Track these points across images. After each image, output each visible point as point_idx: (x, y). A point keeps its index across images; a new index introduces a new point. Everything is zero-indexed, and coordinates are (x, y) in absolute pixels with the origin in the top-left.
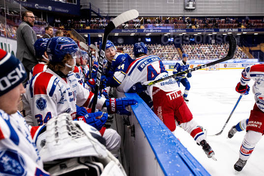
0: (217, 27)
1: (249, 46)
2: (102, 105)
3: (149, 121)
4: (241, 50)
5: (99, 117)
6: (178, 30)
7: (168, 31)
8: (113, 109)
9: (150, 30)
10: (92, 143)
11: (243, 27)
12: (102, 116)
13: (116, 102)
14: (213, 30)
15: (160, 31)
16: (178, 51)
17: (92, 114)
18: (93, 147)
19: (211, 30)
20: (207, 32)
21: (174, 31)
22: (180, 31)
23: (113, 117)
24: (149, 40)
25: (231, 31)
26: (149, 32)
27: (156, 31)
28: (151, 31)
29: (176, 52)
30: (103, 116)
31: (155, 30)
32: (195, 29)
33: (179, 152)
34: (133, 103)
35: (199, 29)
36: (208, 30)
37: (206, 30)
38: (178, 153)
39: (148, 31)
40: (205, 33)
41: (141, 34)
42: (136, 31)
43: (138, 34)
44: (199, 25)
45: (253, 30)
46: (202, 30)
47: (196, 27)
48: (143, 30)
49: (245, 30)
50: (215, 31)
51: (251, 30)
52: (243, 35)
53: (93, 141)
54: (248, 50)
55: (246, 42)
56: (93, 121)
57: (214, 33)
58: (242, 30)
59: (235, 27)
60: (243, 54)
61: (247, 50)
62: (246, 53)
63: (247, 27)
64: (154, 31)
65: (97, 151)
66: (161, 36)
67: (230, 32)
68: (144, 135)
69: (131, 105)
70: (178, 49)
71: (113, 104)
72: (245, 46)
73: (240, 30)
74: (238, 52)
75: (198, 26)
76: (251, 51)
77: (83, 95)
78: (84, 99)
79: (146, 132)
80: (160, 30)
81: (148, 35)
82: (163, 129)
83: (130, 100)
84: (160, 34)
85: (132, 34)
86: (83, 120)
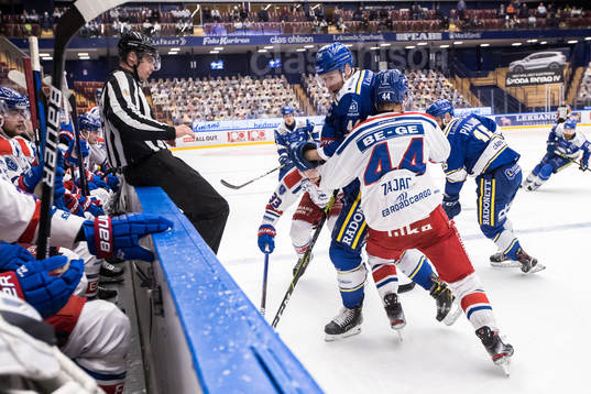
0: (391, 28)
1: (468, 76)
2: (74, 235)
3: (191, 271)
4: (451, 85)
5: (59, 271)
6: (293, 39)
7: (267, 40)
8: (105, 246)
9: (219, 38)
11: (452, 27)
12: (66, 267)
13: (113, 227)
14: (381, 37)
15: (247, 41)
16: (296, 92)
17: (39, 262)
18: (9, 349)
19: (376, 38)
20: (366, 41)
21: (284, 40)
22: (299, 39)
24: (220, 66)
25: (425, 38)
26: (218, 45)
27: (237, 41)
28: (223, 41)
29: (290, 96)
30: (70, 267)
31: (232, 37)
32: (337, 35)
33: (255, 345)
34: (159, 227)
35: (346, 35)
36: (368, 38)
37: (363, 38)
38: (252, 348)
39: (214, 41)
40: (360, 45)
41: (198, 49)
42: (184, 42)
43: (188, 49)
44: (346, 25)
45: (478, 35)
46: (355, 38)
47: (339, 28)
48: (202, 38)
49: (458, 36)
50: (387, 40)
51: (473, 36)
52: (453, 50)
53: (8, 333)
54: (466, 86)
55: (463, 65)
56: (40, 281)
57: (384, 45)
58: (452, 37)
59: (435, 29)
60: (455, 96)
61: (464, 85)
62: (462, 93)
63: (463, 29)
64: (231, 41)
65: (23, 360)
66: (249, 54)
67: (423, 40)
68: (173, 309)
69: (153, 233)
70: (297, 86)
71: (104, 232)
72: (461, 77)
73: (446, 37)
74: (444, 92)
75: (343, 26)
76: (473, 88)
77: (17, 213)
78: (21, 223)
79: (178, 301)
80: (245, 37)
81: (216, 51)
82: (226, 289)
83: (153, 221)
84: (243, 49)
85: (174, 51)
86: (9, 281)
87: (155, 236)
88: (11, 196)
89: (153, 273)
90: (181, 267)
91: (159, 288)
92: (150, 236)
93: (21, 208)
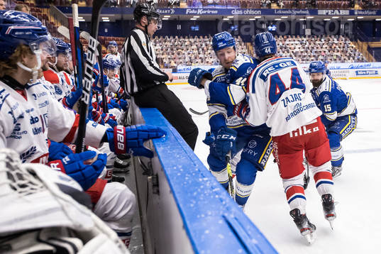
0: (315, 6)
1: (367, 41)
2: (100, 138)
3: (180, 165)
4: (354, 46)
5: (91, 161)
6: (247, 12)
7: (229, 12)
8: (121, 146)
9: (197, 10)
10: (59, 203)
11: (357, 6)
12: (95, 159)
13: (126, 133)
14: (307, 12)
15: (216, 12)
16: (248, 48)
17: (77, 154)
18: (63, 209)
19: (304, 12)
20: (297, 14)
21: (241, 12)
22: (251, 12)
23: (128, 165)
24: (197, 29)
25: (338, 13)
26: (196, 14)
27: (209, 12)
28: (200, 12)
29: (244, 51)
31: (207, 10)
32: (277, 10)
33: (226, 215)
34: (157, 135)
35: (283, 10)
36: (298, 12)
37: (295, 12)
38: (224, 217)
39: (193, 12)
40: (293, 17)
41: (182, 17)
42: (173, 11)
43: (176, 16)
44: (284, 3)
45: (374, 13)
46: (289, 12)
47: (279, 5)
48: (186, 9)
49: (361, 13)
50: (311, 14)
51: (370, 13)
52: (357, 23)
53: (62, 199)
54: (365, 47)
55: (362, 33)
56: (78, 168)
57: (309, 17)
58: (356, 13)
59: (345, 7)
60: (357, 54)
61: (364, 46)
62: (362, 52)
63: (364, 8)
64: (205, 12)
65: (71, 217)
66: (217, 21)
67: (336, 15)
68: (169, 189)
69: (153, 138)
70: (249, 44)
71: (120, 137)
72: (361, 40)
73: (352, 13)
74: (349, 51)
75: (282, 4)
76: (369, 49)
77: (63, 122)
78: (65, 129)
79: (172, 184)
80: (215, 10)
81: (195, 18)
82: (204, 177)
83: (153, 130)
84: (215, 17)
85: (166, 18)
86: (58, 166)
87: (155, 140)
88: (59, 110)
89: (151, 166)
90: (173, 161)
91: (157, 175)
92: (150, 140)
93: (65, 119)
